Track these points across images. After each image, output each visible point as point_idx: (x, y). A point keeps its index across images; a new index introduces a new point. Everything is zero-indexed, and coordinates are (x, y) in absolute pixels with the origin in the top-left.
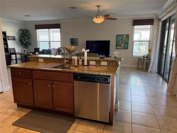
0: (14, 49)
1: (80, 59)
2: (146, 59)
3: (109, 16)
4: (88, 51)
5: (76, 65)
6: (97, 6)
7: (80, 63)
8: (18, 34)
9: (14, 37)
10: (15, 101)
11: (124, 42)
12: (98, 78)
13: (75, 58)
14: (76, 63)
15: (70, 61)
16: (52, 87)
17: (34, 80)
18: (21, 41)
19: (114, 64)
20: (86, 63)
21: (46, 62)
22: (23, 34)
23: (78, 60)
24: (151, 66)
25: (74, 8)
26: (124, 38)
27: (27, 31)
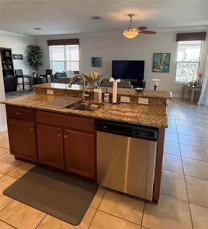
0: (21, 70)
1: (107, 93)
2: (193, 86)
3: (145, 28)
4: (119, 80)
5: (100, 102)
6: (129, 15)
7: (107, 99)
8: (26, 51)
9: (22, 55)
10: (12, 152)
11: (164, 63)
12: (138, 130)
13: (99, 91)
14: (100, 98)
15: (92, 95)
16: (63, 137)
17: (38, 124)
18: (30, 60)
19: (160, 103)
20: (115, 100)
21: (56, 95)
22: (33, 51)
23: (103, 94)
24: (202, 96)
25: (98, 18)
26: (164, 58)
27: (38, 48)
